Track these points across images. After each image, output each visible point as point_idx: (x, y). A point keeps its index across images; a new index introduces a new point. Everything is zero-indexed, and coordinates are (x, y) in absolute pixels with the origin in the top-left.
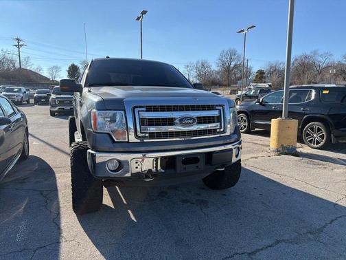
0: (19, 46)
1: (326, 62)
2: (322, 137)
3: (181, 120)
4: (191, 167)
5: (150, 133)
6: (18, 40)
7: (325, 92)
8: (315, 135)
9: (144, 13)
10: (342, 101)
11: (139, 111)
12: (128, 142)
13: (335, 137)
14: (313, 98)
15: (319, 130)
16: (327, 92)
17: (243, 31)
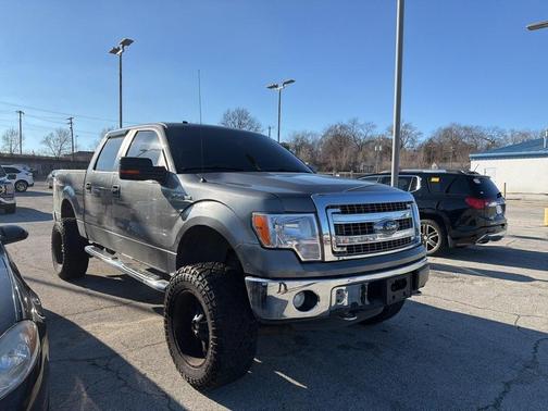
1: (369, 135)
2: (436, 239)
5: (347, 246)
7: (433, 180)
8: (425, 238)
9: (127, 42)
10: (447, 192)
11: (332, 214)
12: (323, 262)
13: (453, 239)
14: (418, 187)
15: (431, 230)
16: (437, 180)
17: (276, 86)
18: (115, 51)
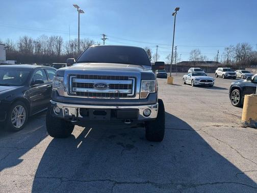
0: (104, 39)
3: (96, 85)
4: (100, 118)
5: (77, 92)
6: (104, 35)
9: (177, 9)
11: (72, 78)
12: (64, 97)
18: (173, 14)
